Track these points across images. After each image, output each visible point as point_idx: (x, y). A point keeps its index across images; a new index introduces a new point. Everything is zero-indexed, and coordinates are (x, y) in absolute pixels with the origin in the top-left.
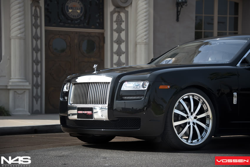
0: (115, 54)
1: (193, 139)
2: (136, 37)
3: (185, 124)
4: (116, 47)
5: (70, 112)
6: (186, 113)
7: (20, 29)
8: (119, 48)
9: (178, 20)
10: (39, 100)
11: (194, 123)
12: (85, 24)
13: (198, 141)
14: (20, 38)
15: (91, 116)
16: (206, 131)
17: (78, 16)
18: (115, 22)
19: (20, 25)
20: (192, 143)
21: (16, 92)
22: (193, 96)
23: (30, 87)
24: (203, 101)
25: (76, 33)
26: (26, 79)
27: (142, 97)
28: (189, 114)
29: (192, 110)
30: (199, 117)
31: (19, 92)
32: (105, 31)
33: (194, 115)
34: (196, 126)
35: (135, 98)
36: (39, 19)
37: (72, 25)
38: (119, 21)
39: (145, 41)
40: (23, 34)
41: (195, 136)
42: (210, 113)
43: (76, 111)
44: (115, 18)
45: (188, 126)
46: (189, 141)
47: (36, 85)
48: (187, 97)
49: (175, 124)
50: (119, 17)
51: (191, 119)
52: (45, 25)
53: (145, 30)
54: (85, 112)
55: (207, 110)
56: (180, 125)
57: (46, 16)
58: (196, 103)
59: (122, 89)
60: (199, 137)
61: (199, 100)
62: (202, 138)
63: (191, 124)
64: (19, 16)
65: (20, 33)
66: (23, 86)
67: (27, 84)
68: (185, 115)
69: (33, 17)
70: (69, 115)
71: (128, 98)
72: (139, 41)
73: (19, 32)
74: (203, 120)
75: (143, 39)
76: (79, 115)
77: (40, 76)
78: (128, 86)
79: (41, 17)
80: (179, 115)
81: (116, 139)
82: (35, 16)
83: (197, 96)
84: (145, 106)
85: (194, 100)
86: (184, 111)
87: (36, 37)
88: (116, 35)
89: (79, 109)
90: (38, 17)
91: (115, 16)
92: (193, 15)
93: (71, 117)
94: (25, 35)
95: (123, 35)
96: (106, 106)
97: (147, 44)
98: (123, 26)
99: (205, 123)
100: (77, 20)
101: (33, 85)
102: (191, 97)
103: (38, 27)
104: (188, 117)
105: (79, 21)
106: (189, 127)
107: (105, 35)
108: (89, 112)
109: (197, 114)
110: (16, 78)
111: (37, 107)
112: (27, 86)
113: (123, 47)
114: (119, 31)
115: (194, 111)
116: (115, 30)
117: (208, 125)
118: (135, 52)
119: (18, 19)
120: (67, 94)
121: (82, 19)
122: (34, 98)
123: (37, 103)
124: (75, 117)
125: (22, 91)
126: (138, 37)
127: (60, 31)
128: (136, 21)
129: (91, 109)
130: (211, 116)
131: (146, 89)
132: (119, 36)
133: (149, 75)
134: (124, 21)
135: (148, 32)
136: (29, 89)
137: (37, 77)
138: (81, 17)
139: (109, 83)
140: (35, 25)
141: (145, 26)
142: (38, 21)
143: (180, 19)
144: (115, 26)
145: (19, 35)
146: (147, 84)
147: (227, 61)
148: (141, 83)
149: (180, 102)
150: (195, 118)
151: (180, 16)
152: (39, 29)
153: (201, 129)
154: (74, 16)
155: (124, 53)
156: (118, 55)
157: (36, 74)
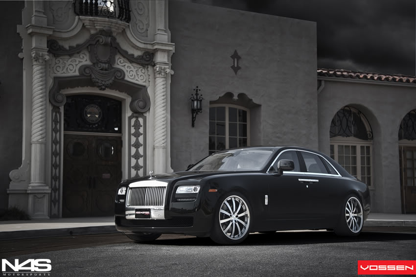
0: (133, 157)
1: (235, 235)
2: (154, 141)
3: (229, 222)
4: (133, 150)
5: (127, 212)
6: (230, 212)
7: (41, 134)
8: (137, 152)
9: (193, 125)
10: (57, 204)
11: (235, 221)
12: (103, 129)
13: (239, 236)
14: (41, 143)
15: (149, 216)
16: (245, 228)
17: (96, 121)
18: (133, 126)
19: (41, 130)
20: (234, 238)
21: (35, 196)
22: (235, 198)
23: (50, 192)
24: (243, 203)
25: (95, 136)
26: (45, 183)
27: (194, 199)
28: (232, 213)
29: (234, 210)
30: (239, 216)
31: (39, 196)
32: (122, 135)
33: (236, 214)
34: (237, 224)
35: (188, 199)
36: (58, 124)
37: (90, 130)
38: (137, 126)
39: (163, 145)
40: (44, 139)
41: (236, 232)
42: (248, 212)
43: (134, 211)
44: (133, 123)
45: (231, 223)
46: (232, 237)
47: (54, 189)
48: (230, 199)
49: (222, 222)
50: (137, 122)
51: (233, 218)
52: (64, 130)
53: (163, 134)
54: (144, 213)
55: (246, 210)
56: (224, 223)
57: (65, 120)
58: (237, 204)
59: (176, 193)
60: (240, 233)
61: (239, 201)
62: (242, 233)
63: (234, 222)
64: (41, 122)
65: (41, 139)
66: (44, 190)
67: (47, 188)
68: (229, 214)
69: (54, 123)
70: (127, 215)
71: (182, 200)
72: (156, 145)
73: (40, 137)
74: (242, 218)
75: (161, 143)
76: (137, 215)
77: (58, 180)
78: (182, 190)
79: (60, 122)
80: (223, 214)
81: (162, 237)
82: (55, 121)
83: (238, 198)
84: (196, 208)
85: (235, 201)
86: (228, 210)
87: (55, 142)
88: (133, 139)
89: (137, 210)
90: (58, 122)
91: (133, 121)
92: (207, 122)
93: (128, 217)
94: (46, 140)
95: (141, 139)
96: (163, 207)
97: (165, 148)
98: (141, 130)
99: (244, 221)
100: (95, 124)
101: (52, 190)
102: (233, 199)
103: (58, 132)
104: (231, 216)
105: (96, 125)
106: (232, 225)
107: (123, 139)
108: (147, 213)
109: (238, 214)
110: (36, 182)
111: (55, 211)
112: (47, 190)
113: (141, 150)
114: (137, 135)
115: (236, 210)
116: (133, 134)
117: (246, 223)
118: (153, 155)
119: (40, 124)
120: (124, 197)
121: (100, 124)
122: (53, 202)
123: (55, 207)
124: (133, 217)
125: (42, 195)
126: (156, 142)
127: (78, 136)
128: (154, 126)
129: (149, 210)
130: (249, 215)
131: (197, 192)
132: (137, 140)
133: (200, 180)
134: (142, 126)
135: (165, 136)
136: (49, 193)
137: (55, 181)
138: (99, 122)
139: (165, 187)
140: (55, 130)
141: (163, 130)
142: (58, 126)
143: (195, 125)
144: (133, 131)
145: (40, 140)
146: (198, 188)
147: (259, 168)
148: (193, 187)
149: (224, 203)
150: (237, 216)
151: (195, 122)
152: (58, 134)
153: (241, 226)
154: (92, 121)
155: (142, 156)
156: (135, 159)
157: (55, 178)
